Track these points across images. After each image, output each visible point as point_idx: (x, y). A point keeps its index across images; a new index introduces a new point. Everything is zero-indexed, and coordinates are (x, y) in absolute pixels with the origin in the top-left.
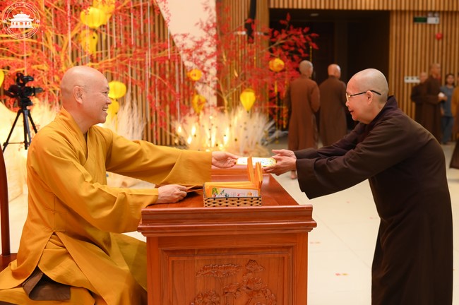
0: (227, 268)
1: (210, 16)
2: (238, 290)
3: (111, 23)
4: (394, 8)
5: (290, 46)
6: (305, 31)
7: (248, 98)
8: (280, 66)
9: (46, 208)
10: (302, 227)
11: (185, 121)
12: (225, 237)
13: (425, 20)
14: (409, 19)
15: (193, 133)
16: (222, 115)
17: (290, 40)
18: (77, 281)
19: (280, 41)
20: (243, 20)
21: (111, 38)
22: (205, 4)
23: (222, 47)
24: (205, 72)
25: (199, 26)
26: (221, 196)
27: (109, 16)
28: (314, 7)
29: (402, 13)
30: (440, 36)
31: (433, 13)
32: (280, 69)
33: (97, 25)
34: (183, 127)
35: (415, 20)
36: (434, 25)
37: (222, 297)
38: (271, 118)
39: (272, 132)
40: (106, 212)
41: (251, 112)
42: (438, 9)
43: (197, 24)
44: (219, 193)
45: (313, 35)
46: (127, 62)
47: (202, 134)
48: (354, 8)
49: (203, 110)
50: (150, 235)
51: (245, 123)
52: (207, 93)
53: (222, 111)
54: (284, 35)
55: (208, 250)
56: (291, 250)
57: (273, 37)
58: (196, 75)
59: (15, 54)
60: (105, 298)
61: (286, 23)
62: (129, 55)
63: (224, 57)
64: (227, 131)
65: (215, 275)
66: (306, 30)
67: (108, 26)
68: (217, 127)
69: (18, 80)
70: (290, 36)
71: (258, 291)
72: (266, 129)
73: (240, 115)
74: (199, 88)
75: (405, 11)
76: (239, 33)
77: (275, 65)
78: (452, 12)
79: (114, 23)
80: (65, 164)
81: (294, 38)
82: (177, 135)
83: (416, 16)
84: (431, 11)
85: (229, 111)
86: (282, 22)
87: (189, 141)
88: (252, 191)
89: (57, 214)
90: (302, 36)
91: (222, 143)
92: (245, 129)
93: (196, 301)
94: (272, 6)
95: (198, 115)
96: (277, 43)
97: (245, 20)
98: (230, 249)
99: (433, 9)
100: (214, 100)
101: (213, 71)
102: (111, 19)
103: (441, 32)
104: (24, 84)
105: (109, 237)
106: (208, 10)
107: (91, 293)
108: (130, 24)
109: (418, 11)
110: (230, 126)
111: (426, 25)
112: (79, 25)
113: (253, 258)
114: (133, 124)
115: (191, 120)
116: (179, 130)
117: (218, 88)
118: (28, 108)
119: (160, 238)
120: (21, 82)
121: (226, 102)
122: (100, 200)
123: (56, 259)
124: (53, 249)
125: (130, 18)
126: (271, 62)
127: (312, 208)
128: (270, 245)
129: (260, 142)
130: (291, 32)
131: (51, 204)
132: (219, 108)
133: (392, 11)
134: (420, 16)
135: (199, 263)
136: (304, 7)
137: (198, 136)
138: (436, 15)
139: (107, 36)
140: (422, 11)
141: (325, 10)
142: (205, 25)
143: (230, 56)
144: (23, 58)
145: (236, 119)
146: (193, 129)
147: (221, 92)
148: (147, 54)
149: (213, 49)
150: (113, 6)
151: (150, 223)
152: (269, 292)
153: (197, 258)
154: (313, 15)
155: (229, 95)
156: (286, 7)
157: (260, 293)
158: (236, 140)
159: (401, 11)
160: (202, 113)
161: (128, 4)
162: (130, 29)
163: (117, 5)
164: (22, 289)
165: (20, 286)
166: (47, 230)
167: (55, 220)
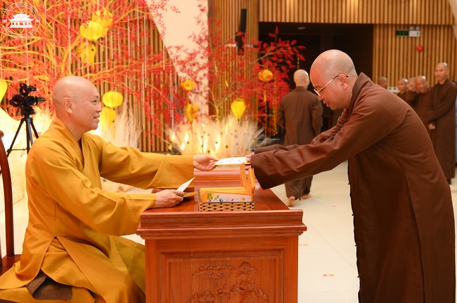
0: (222, 269)
1: (202, 29)
2: (232, 290)
3: (108, 36)
4: (377, 22)
5: (279, 58)
6: (292, 43)
7: (239, 107)
8: (269, 76)
9: (48, 214)
10: (293, 231)
11: (178, 129)
13: (407, 33)
14: (391, 32)
15: (186, 141)
16: (214, 124)
17: (278, 52)
18: (78, 282)
19: (268, 53)
20: (234, 33)
21: (109, 50)
22: (197, 18)
23: (214, 59)
24: (197, 83)
25: (192, 38)
26: (215, 201)
27: (107, 30)
28: (301, 21)
30: (421, 48)
31: (415, 26)
32: (269, 80)
33: (95, 38)
34: (176, 135)
35: (397, 33)
36: (416, 38)
37: (216, 298)
38: (260, 126)
39: (261, 140)
40: (106, 217)
41: (241, 121)
42: (419, 23)
44: (214, 198)
45: (300, 47)
46: (124, 73)
47: (195, 141)
48: (339, 22)
49: (196, 118)
50: (148, 238)
51: (236, 131)
52: (199, 103)
53: (214, 119)
54: (272, 48)
55: (204, 252)
56: (282, 252)
57: (262, 49)
58: (189, 85)
59: (18, 65)
60: (105, 298)
61: (275, 36)
62: (125, 66)
63: (216, 68)
64: (218, 139)
65: (210, 276)
66: (294, 42)
67: (106, 39)
68: (209, 135)
69: (21, 90)
70: (278, 48)
71: (250, 292)
72: (256, 137)
73: (231, 124)
74: (192, 97)
75: (388, 25)
76: (230, 45)
77: (265, 76)
78: (432, 26)
79: (111, 36)
80: (65, 172)
81: (282, 50)
82: (171, 142)
83: (398, 30)
84: (412, 25)
85: (221, 119)
86: (271, 35)
87: (182, 147)
88: (245, 196)
89: (58, 220)
90: (290, 48)
91: (214, 149)
92: (236, 136)
93: (192, 301)
94: (261, 20)
95: (191, 123)
96: (266, 55)
97: (236, 34)
98: (225, 252)
99: (415, 23)
100: (206, 109)
101: (205, 81)
102: (108, 32)
103: (422, 44)
104: (27, 93)
105: (109, 239)
106: (201, 24)
107: (91, 293)
108: (127, 36)
109: (400, 25)
110: (222, 133)
111: (408, 38)
112: (78, 38)
113: (246, 260)
114: (130, 131)
115: (184, 128)
116: (173, 137)
117: (210, 97)
118: (30, 116)
119: (158, 241)
120: (24, 92)
121: (217, 111)
122: (101, 205)
123: (58, 262)
124: (55, 252)
125: (127, 31)
126: (260, 73)
127: (302, 213)
128: (263, 248)
129: (250, 148)
130: (280, 45)
131: (52, 210)
132: (210, 117)
133: (376, 24)
134: (402, 29)
135: (194, 264)
136: (292, 21)
137: (191, 143)
138: (417, 28)
139: (105, 48)
140: (404, 25)
141: (312, 24)
142: (198, 38)
143: (221, 67)
144: (25, 69)
145: (227, 126)
146: (186, 137)
147: (213, 102)
148: (143, 66)
149: (205, 61)
150: (111, 20)
151: (149, 227)
152: (261, 293)
153: (193, 260)
154: (300, 28)
155: (220, 104)
156: (274, 21)
157: (253, 294)
158: (227, 147)
159: (384, 25)
160: (194, 122)
161: (125, 19)
162: (127, 41)
163: (115, 19)
164: (25, 289)
165: (25, 286)
166: (49, 235)
167: (56, 225)
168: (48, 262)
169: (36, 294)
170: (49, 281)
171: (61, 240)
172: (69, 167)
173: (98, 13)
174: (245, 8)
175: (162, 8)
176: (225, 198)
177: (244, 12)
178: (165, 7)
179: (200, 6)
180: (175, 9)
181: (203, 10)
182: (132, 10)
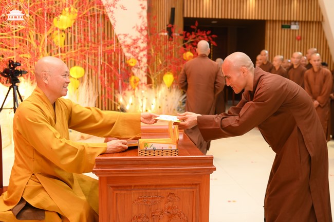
0: (154, 198)
1: (143, 21)
2: (161, 213)
3: (74, 26)
4: (269, 19)
7: (169, 78)
8: (190, 56)
9: (28, 157)
10: (206, 171)
11: (125, 94)
12: (152, 177)
13: (289, 27)
14: (278, 26)
15: (130, 103)
16: (151, 90)
17: (197, 39)
18: (50, 207)
19: (190, 40)
20: (166, 25)
21: (74, 36)
22: (139, 14)
23: (151, 44)
24: (139, 61)
25: (135, 28)
26: (150, 149)
27: (73, 22)
28: (214, 17)
29: (274, 22)
30: (299, 38)
31: (295, 22)
33: (65, 28)
34: (123, 98)
35: (283, 27)
36: (296, 30)
37: (150, 219)
40: (71, 159)
41: (170, 89)
42: (298, 20)
43: (134, 27)
44: (149, 147)
45: (213, 36)
46: (86, 53)
47: (137, 103)
48: (241, 18)
49: (138, 86)
50: (101, 175)
51: (166, 96)
52: (140, 75)
53: (151, 87)
54: (193, 36)
55: (141, 186)
56: (198, 186)
57: (186, 37)
58: (132, 62)
59: (8, 47)
60: (69, 219)
61: (195, 27)
62: (86, 48)
63: (152, 50)
64: (154, 101)
65: (146, 203)
66: (209, 32)
67: (73, 28)
68: (147, 98)
69: (10, 65)
70: (198, 37)
71: (175, 215)
72: (181, 100)
73: (163, 91)
74: (135, 71)
75: (276, 21)
76: (163, 34)
77: (187, 56)
78: (307, 22)
79: (76, 26)
80: (41, 126)
81: (200, 38)
82: (119, 104)
83: (283, 24)
84: (293, 21)
85: (156, 87)
86: (192, 27)
87: (127, 107)
88: (172, 146)
89: (35, 162)
90: (206, 37)
91: (150, 109)
92: (166, 100)
93: (133, 221)
94: (185, 16)
95: (134, 90)
96: (189, 41)
97: (167, 25)
98: (156, 186)
99: (295, 19)
100: (145, 80)
101: (145, 60)
102: (74, 23)
103: (300, 35)
104: (14, 68)
105: (72, 176)
106: (142, 18)
107: (59, 215)
108: (88, 27)
109: (285, 21)
110: (156, 98)
111: (290, 30)
112: (52, 27)
113: (172, 191)
114: (89, 96)
115: (129, 93)
116: (121, 100)
117: (148, 71)
118: (17, 84)
119: (107, 177)
120: (12, 66)
121: (153, 81)
122: (67, 151)
123: (35, 192)
124: (33, 185)
125: (88, 23)
126: (184, 54)
127: (213, 157)
128: (184, 183)
129: (176, 109)
130: (199, 34)
131: (31, 154)
132: (148, 85)
133: (267, 20)
134: (286, 24)
135: (134, 194)
136: (208, 17)
137: (134, 104)
138: (297, 23)
139: (71, 35)
140: (288, 21)
141: (222, 19)
142: (139, 28)
143: (156, 50)
144: (13, 49)
145: (160, 92)
146: (131, 99)
147: (150, 74)
148: (99, 48)
149: (145, 45)
150: (76, 15)
151: (101, 167)
152: (183, 215)
153: (134, 191)
154: (214, 22)
155: (155, 76)
156: (195, 16)
157: (177, 216)
158: (160, 107)
159: (273, 21)
160: (136, 89)
161: (87, 14)
162: (88, 30)
163: (79, 14)
164: (11, 212)
165: (10, 210)
166: (29, 172)
167: (34, 165)
168: (27, 192)
169: (18, 216)
170: (28, 206)
171: (38, 176)
172: (45, 123)
173: (67, 9)
174: (174, 7)
175: (114, 6)
176: (157, 147)
177: (173, 10)
178: (116, 6)
179: (141, 5)
180: (123, 8)
181: (143, 8)
182: (92, 8)
